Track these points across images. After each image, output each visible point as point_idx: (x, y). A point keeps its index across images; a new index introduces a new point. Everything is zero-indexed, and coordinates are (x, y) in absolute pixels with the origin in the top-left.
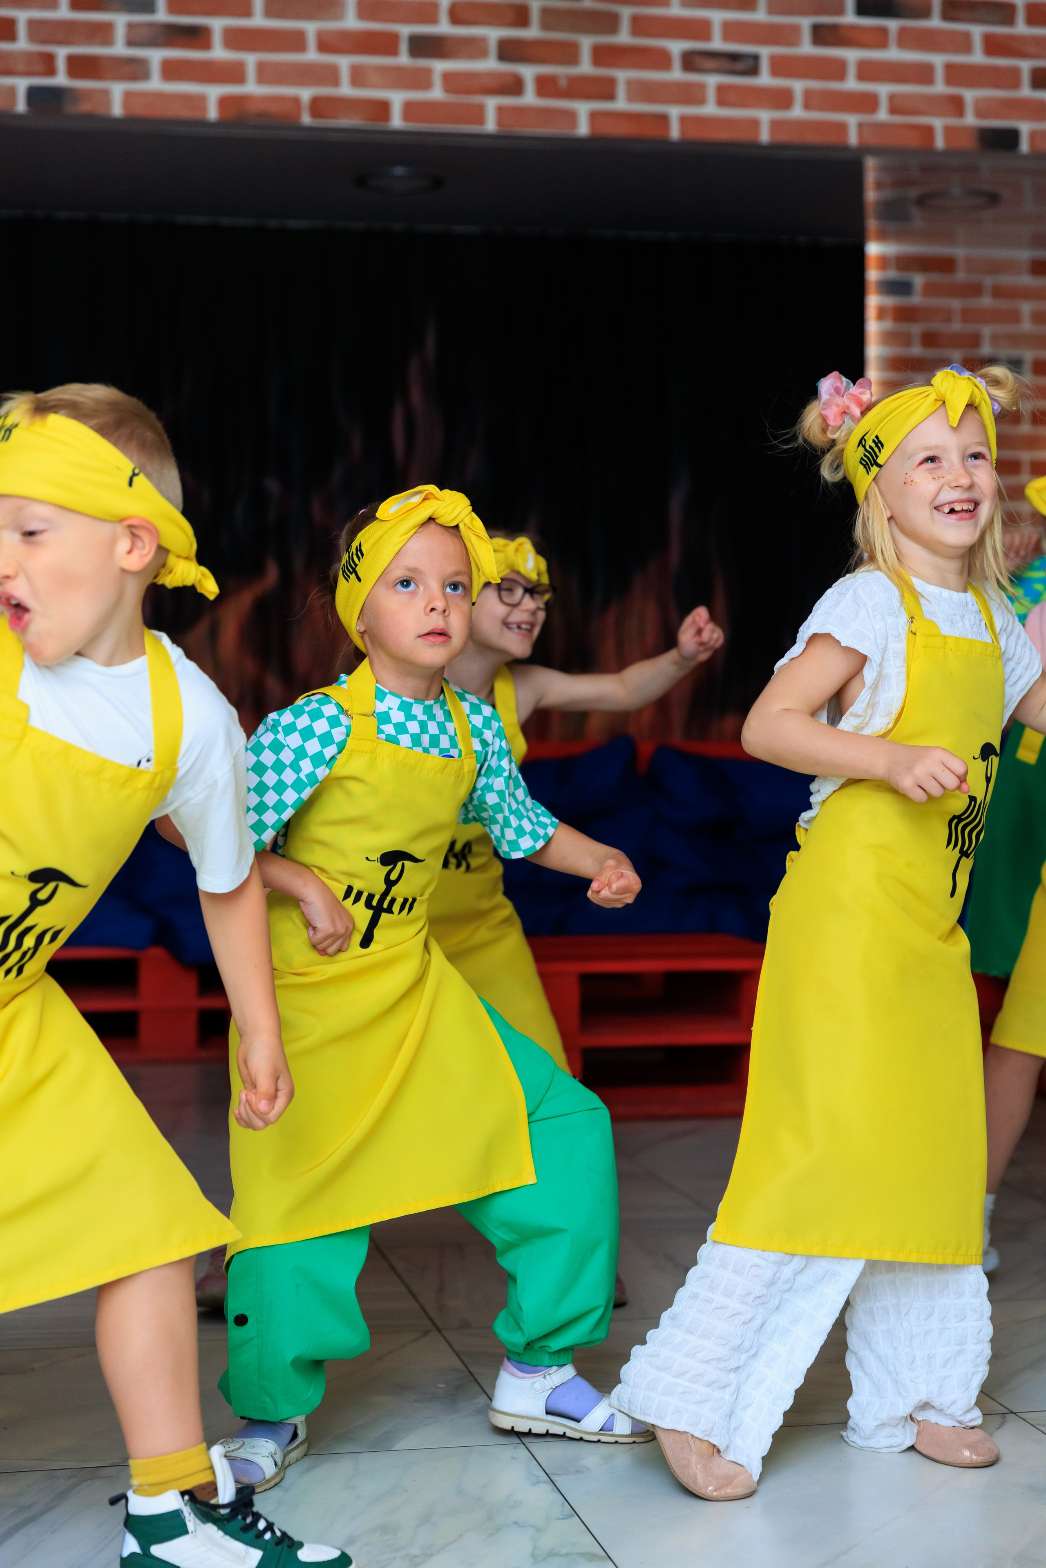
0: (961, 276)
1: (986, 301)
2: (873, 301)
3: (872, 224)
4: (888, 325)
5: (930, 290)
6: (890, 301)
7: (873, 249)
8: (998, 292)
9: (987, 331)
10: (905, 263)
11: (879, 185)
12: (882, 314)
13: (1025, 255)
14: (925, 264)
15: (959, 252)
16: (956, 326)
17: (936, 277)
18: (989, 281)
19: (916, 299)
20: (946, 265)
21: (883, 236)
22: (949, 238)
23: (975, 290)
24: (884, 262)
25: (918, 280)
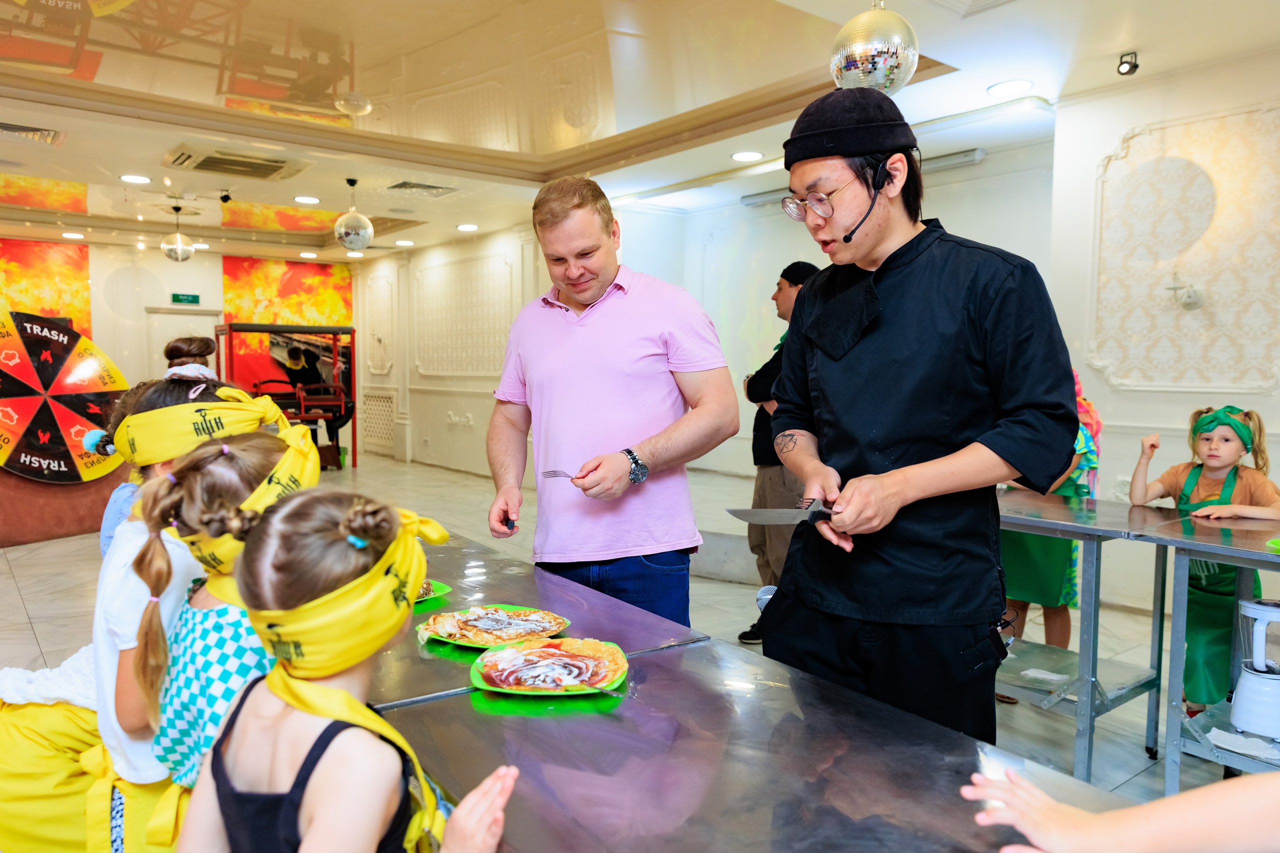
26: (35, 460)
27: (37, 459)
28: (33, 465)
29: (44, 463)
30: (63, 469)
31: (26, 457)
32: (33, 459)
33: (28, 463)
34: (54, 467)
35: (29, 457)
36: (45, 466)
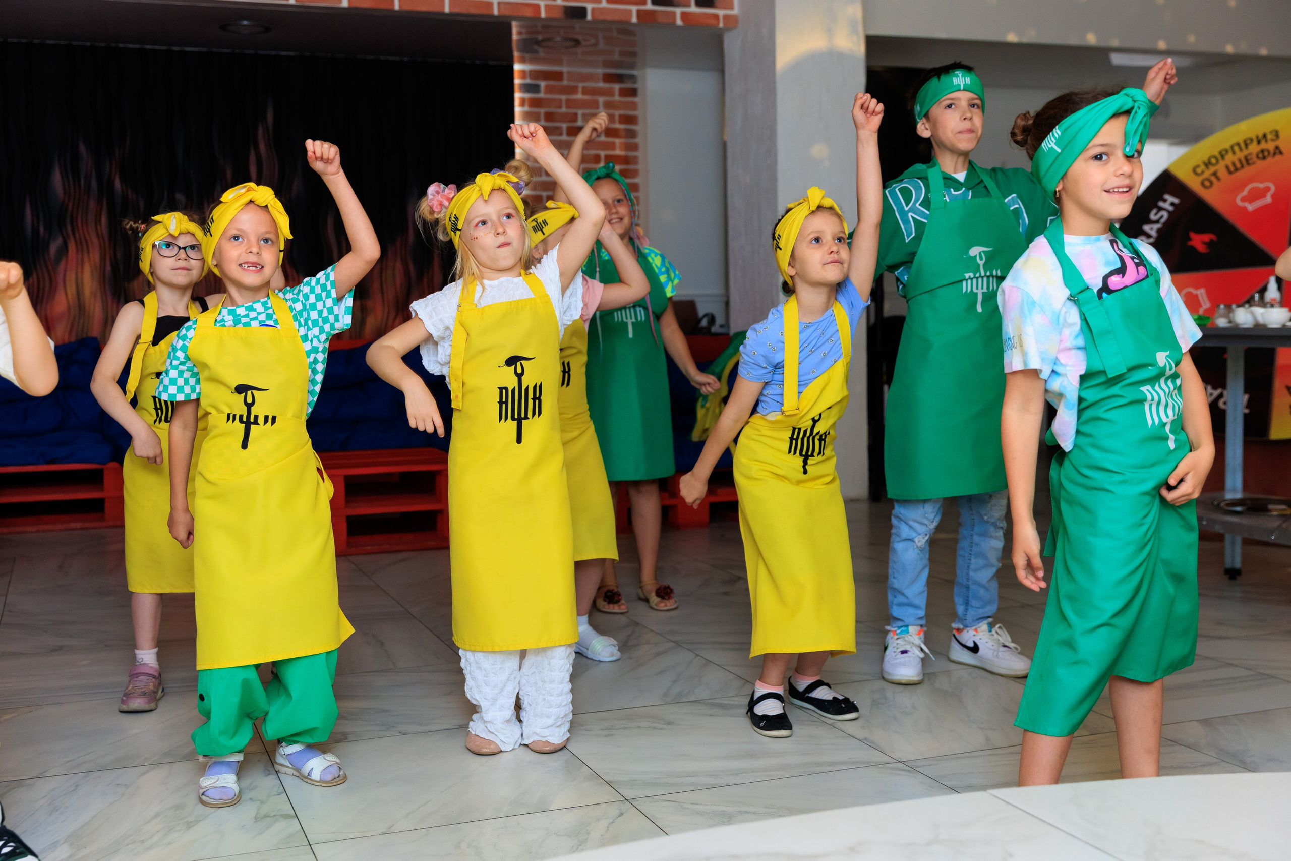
0: (565, 82)
1: (579, 96)
2: (518, 95)
3: (516, 54)
4: (526, 109)
5: (549, 90)
6: (527, 96)
7: (517, 67)
8: (585, 91)
9: (580, 112)
10: (535, 74)
11: (520, 33)
12: (522, 104)
13: (600, 71)
14: (546, 76)
15: (565, 69)
16: (564, 110)
17: (552, 83)
18: (581, 85)
19: (542, 95)
20: (558, 76)
21: (522, 60)
22: (559, 62)
23: (573, 90)
24: (523, 74)
25: (543, 84)
26: (1162, 217)
27: (1163, 220)
28: (1154, 211)
29: (1152, 229)
31: (1172, 204)
32: (1165, 215)
33: (1161, 204)
35: (1171, 208)
36: (1146, 228)
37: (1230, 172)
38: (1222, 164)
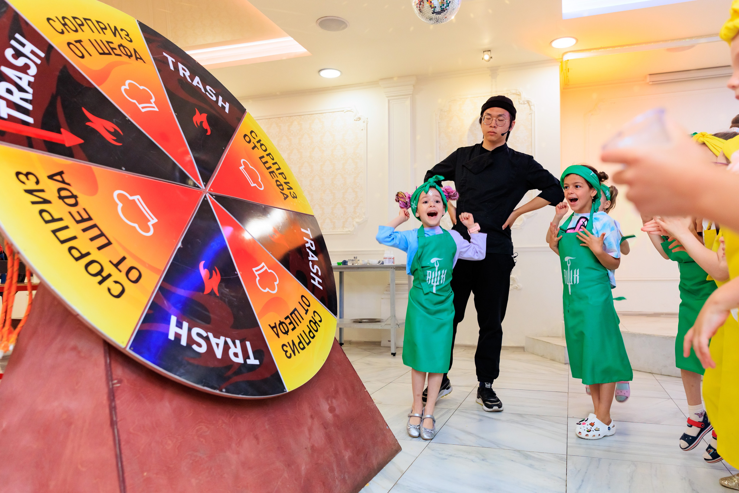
26: (199, 335)
27: (202, 332)
28: (195, 347)
29: (217, 345)
30: (252, 361)
31: (179, 325)
33: (184, 342)
34: (236, 355)
35: (185, 325)
36: (219, 353)
37: (109, 243)
38: (95, 255)
